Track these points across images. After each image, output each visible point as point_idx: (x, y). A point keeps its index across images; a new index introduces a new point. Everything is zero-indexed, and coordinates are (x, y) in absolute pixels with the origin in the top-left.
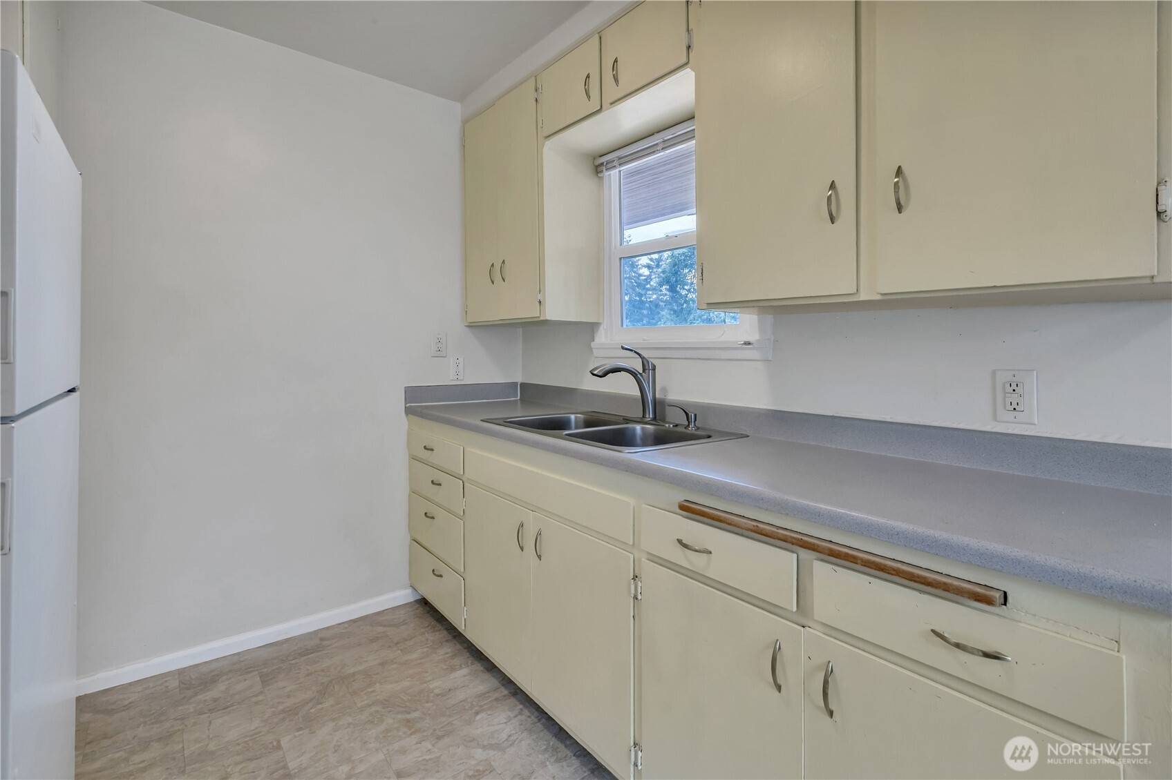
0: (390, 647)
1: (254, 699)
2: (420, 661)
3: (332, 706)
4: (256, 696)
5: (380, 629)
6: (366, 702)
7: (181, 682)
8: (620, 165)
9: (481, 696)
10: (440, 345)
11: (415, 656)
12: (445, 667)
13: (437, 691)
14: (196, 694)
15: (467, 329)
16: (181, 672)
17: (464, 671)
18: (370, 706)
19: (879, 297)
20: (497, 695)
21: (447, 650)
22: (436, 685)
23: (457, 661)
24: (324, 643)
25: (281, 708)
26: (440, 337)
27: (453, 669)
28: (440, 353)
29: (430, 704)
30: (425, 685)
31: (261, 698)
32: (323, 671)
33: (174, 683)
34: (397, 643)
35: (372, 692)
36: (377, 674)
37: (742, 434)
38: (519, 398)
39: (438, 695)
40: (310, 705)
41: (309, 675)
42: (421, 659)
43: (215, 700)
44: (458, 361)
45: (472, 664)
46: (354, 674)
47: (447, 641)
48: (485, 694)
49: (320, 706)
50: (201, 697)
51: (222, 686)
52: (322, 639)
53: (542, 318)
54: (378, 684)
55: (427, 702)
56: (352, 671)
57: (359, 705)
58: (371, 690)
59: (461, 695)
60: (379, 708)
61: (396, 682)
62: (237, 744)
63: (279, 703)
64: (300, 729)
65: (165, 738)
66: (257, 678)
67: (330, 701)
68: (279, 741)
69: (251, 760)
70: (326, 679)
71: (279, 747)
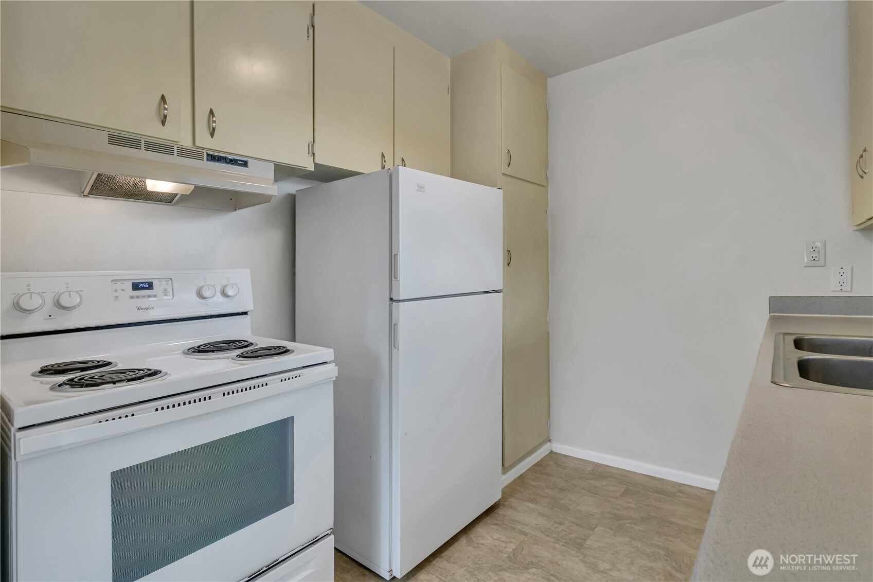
1: (610, 499)
3: (640, 530)
4: (613, 497)
6: (660, 543)
10: (815, 254)
14: (592, 478)
16: (598, 465)
18: (659, 547)
25: (616, 512)
31: (613, 500)
32: (658, 508)
33: (590, 469)
35: (671, 541)
40: (630, 521)
41: (648, 505)
43: (595, 487)
46: (672, 523)
49: (634, 526)
50: (592, 482)
51: (604, 483)
52: (680, 491)
56: (672, 520)
57: (654, 541)
58: (671, 539)
60: (662, 553)
62: (581, 514)
63: (618, 509)
64: (611, 529)
65: (562, 490)
66: (623, 490)
67: (642, 527)
68: (596, 527)
69: (577, 525)
70: (653, 514)
71: (593, 529)
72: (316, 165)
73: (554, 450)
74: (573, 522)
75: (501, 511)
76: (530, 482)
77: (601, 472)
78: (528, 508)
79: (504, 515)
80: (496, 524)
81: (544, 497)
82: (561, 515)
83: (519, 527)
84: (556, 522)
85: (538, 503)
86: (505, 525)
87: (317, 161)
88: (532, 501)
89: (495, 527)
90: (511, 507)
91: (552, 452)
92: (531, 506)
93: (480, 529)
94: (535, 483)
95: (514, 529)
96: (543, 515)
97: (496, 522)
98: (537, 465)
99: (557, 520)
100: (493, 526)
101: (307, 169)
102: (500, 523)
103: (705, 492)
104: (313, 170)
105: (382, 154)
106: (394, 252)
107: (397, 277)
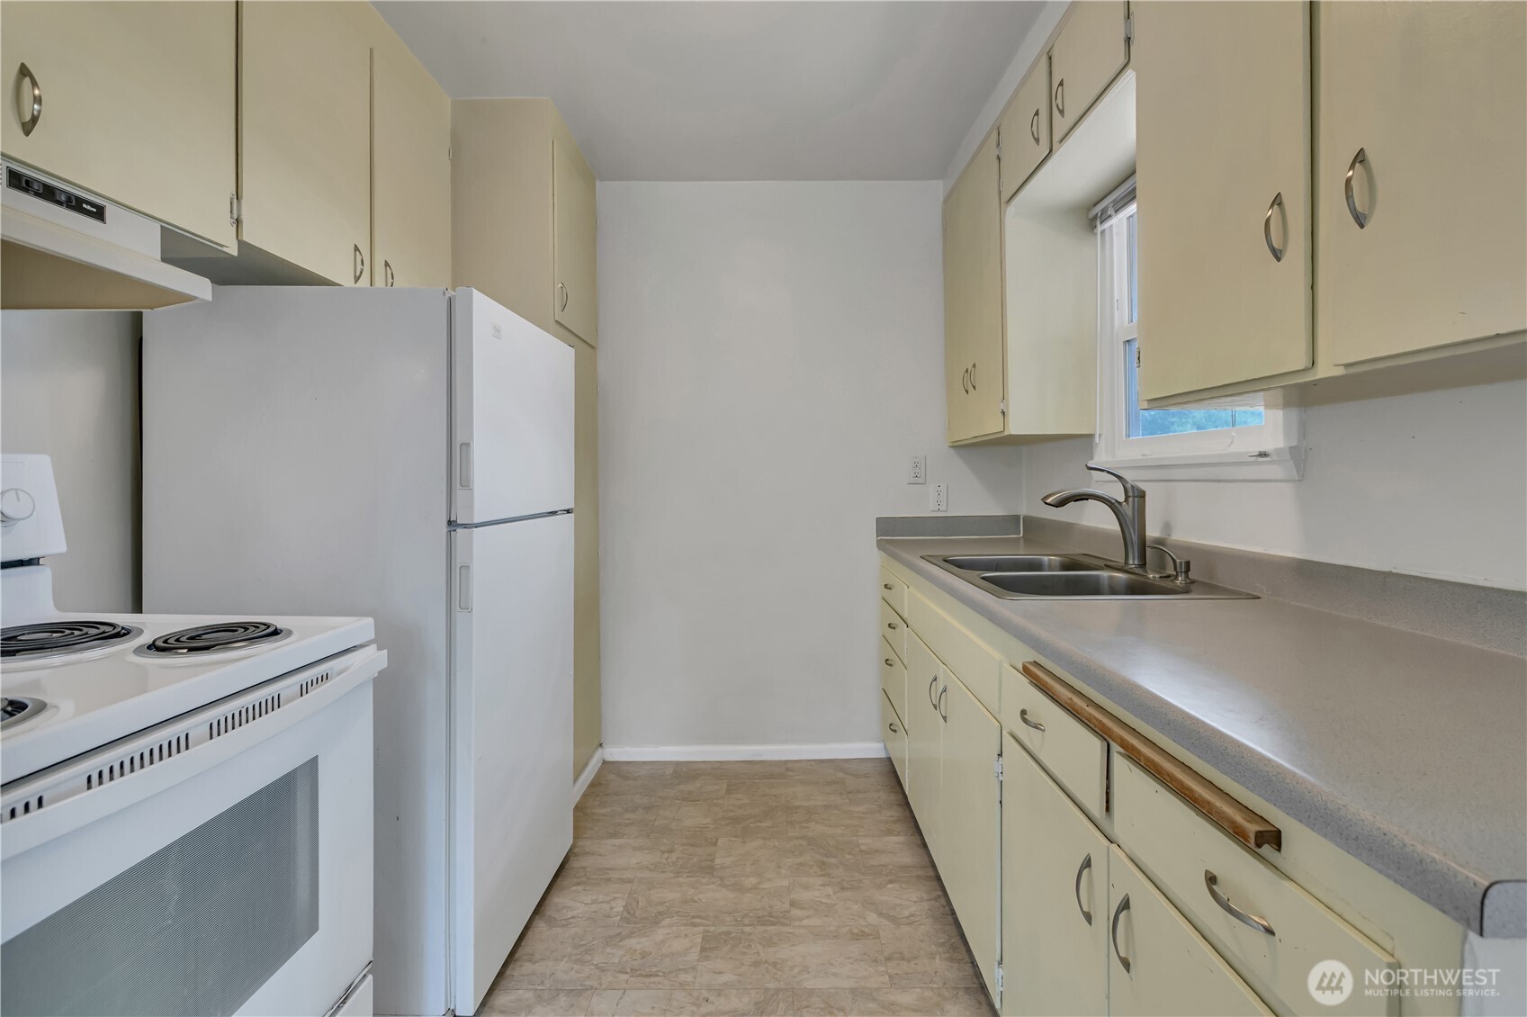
0: (841, 794)
1: (716, 801)
2: (861, 815)
3: (769, 827)
4: (718, 799)
5: (841, 775)
6: (796, 834)
7: (674, 771)
8: (1116, 211)
9: (904, 868)
10: (917, 470)
11: (861, 809)
12: (883, 829)
13: (863, 848)
14: (680, 783)
15: (952, 450)
16: (678, 764)
17: (901, 839)
18: (797, 838)
19: (1340, 371)
20: (921, 873)
21: (895, 813)
22: (866, 842)
23: (897, 827)
24: (788, 773)
25: (730, 814)
26: (916, 460)
27: (890, 833)
28: (918, 479)
29: (851, 857)
30: (855, 838)
31: (720, 801)
32: (775, 796)
33: (670, 771)
34: (850, 792)
35: (807, 827)
36: (818, 814)
37: (1248, 594)
38: (1021, 535)
39: (861, 851)
40: (752, 820)
41: (763, 796)
42: (864, 813)
43: (690, 793)
44: (939, 489)
45: (912, 835)
46: (798, 807)
47: (898, 805)
48: (910, 867)
49: (759, 824)
50: (682, 787)
51: (698, 784)
52: (787, 770)
53: (1006, 433)
54: (813, 823)
55: (849, 854)
56: (797, 804)
57: (790, 834)
58: (806, 825)
59: (884, 859)
60: (804, 843)
61: (831, 826)
62: (689, 831)
63: (731, 810)
64: (736, 836)
65: (648, 808)
66: (725, 786)
67: (768, 823)
68: (717, 840)
69: (693, 845)
70: (775, 804)
71: (715, 844)
72: (242, 245)
73: (609, 758)
74: (683, 845)
75: (575, 864)
76: (594, 811)
77: (684, 772)
78: (615, 846)
79: (582, 868)
80: (578, 884)
81: (627, 825)
82: (665, 841)
83: (615, 875)
84: (663, 853)
85: (624, 835)
86: (593, 879)
87: (246, 238)
88: (614, 835)
89: (580, 888)
90: (588, 853)
91: (605, 762)
92: (616, 841)
93: (557, 899)
94: (603, 811)
95: (609, 880)
96: (640, 849)
97: (576, 880)
98: (592, 785)
99: (663, 848)
100: (574, 888)
101: (225, 249)
102: (584, 880)
103: (813, 763)
104: (235, 253)
105: (356, 249)
106: (459, 438)
107: (467, 484)
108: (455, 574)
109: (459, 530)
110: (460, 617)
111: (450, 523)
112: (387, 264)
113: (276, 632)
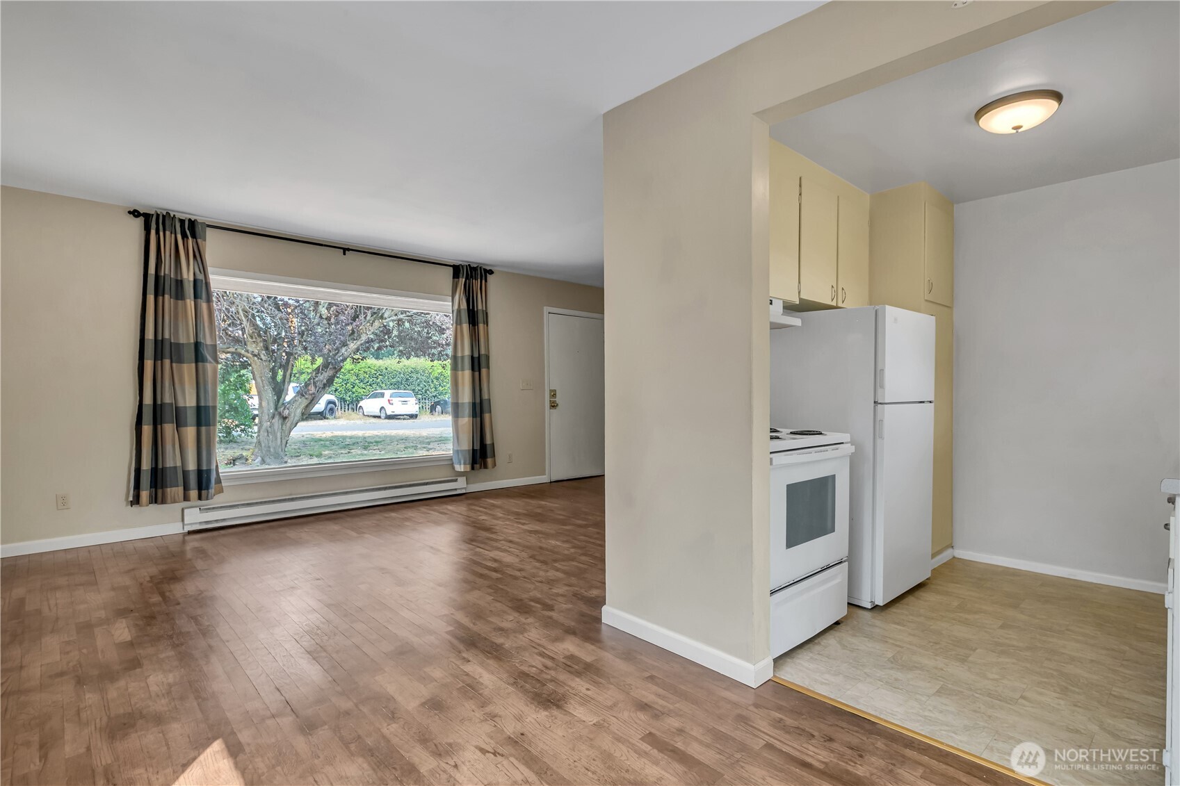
1: (1030, 587)
14: (1006, 575)
16: (1007, 568)
24: (1096, 589)
25: (1039, 593)
32: (1078, 594)
46: (1095, 602)
52: (1096, 587)
72: (800, 299)
76: (945, 573)
77: (1011, 572)
78: (956, 586)
79: (936, 588)
80: (933, 592)
87: (802, 297)
90: (939, 585)
91: (954, 557)
94: (950, 574)
96: (972, 591)
97: (931, 591)
98: (945, 564)
100: (930, 593)
101: (796, 303)
102: (936, 592)
104: (798, 303)
105: (832, 287)
106: (879, 367)
107: (882, 387)
108: (877, 423)
109: (879, 405)
110: (879, 441)
111: (875, 402)
112: (843, 289)
113: (821, 434)
